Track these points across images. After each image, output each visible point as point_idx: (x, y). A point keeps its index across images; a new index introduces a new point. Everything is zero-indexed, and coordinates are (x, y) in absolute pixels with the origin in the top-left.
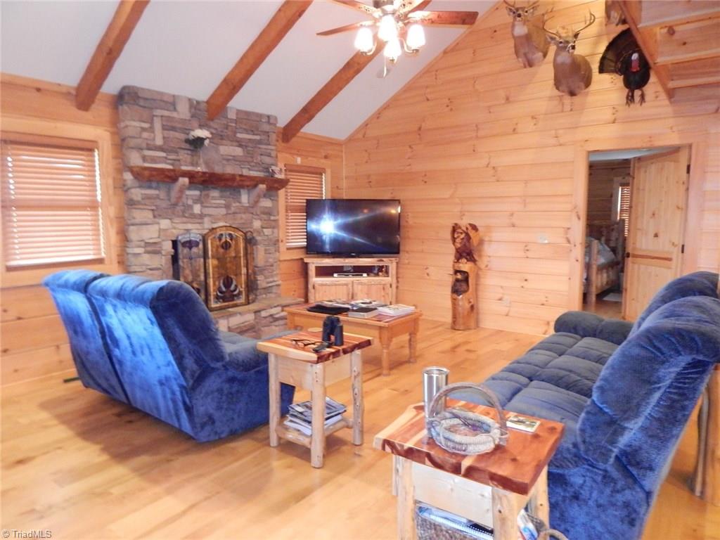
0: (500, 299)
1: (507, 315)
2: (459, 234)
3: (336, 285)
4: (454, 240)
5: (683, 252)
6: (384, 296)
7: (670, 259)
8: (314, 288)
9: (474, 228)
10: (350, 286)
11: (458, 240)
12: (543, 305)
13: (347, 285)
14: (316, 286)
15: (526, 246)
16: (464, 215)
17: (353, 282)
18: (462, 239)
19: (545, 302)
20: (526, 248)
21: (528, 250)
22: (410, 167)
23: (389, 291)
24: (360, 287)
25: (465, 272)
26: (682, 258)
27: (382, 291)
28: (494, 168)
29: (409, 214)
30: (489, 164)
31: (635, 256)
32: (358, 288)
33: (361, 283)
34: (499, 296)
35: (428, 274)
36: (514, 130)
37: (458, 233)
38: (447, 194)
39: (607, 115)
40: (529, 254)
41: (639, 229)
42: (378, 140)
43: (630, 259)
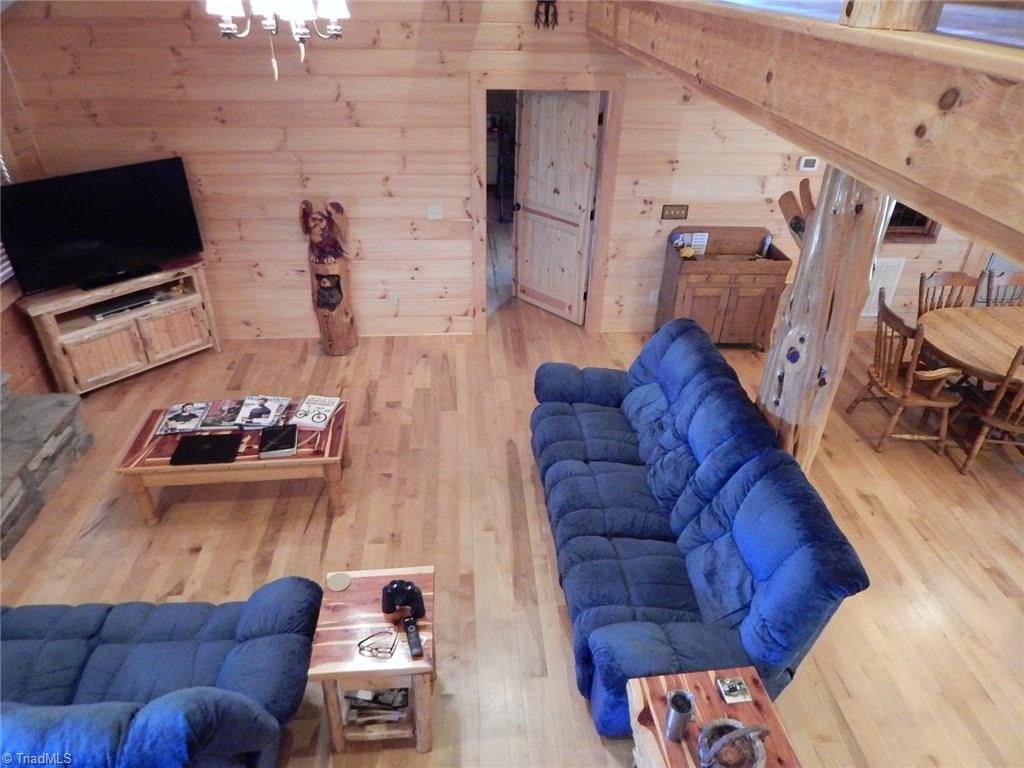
0: (384, 297)
1: (395, 316)
2: (317, 222)
3: (106, 335)
4: (307, 230)
5: (592, 218)
6: (197, 326)
7: (576, 225)
8: (65, 352)
9: (338, 207)
10: (134, 329)
11: (317, 231)
12: (441, 297)
13: (128, 329)
14: (70, 349)
15: (412, 224)
16: (307, 179)
17: (136, 321)
18: (323, 230)
19: (444, 294)
20: (413, 227)
21: (415, 230)
22: (180, 91)
23: (202, 314)
24: (151, 325)
25: (333, 276)
26: (592, 225)
27: (192, 318)
28: (348, 104)
29: (203, 179)
30: (338, 96)
31: (527, 210)
32: (148, 329)
33: (152, 319)
34: (381, 293)
35: (260, 275)
36: (375, 42)
37: (314, 219)
38: (268, 143)
39: (510, 35)
40: (416, 235)
41: (532, 177)
42: (91, 29)
43: (520, 211)
